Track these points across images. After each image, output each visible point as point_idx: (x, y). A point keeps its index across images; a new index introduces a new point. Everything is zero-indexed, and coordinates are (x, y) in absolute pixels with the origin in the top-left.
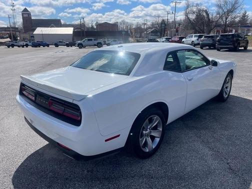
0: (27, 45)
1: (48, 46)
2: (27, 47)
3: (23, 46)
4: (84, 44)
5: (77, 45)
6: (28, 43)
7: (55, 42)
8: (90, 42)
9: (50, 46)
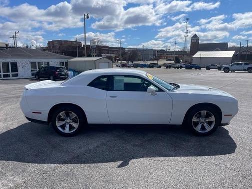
0: (181, 67)
1: (200, 68)
2: (181, 69)
3: (178, 68)
4: (231, 68)
5: (223, 69)
6: (183, 65)
7: (208, 66)
8: (239, 67)
9: (202, 69)
